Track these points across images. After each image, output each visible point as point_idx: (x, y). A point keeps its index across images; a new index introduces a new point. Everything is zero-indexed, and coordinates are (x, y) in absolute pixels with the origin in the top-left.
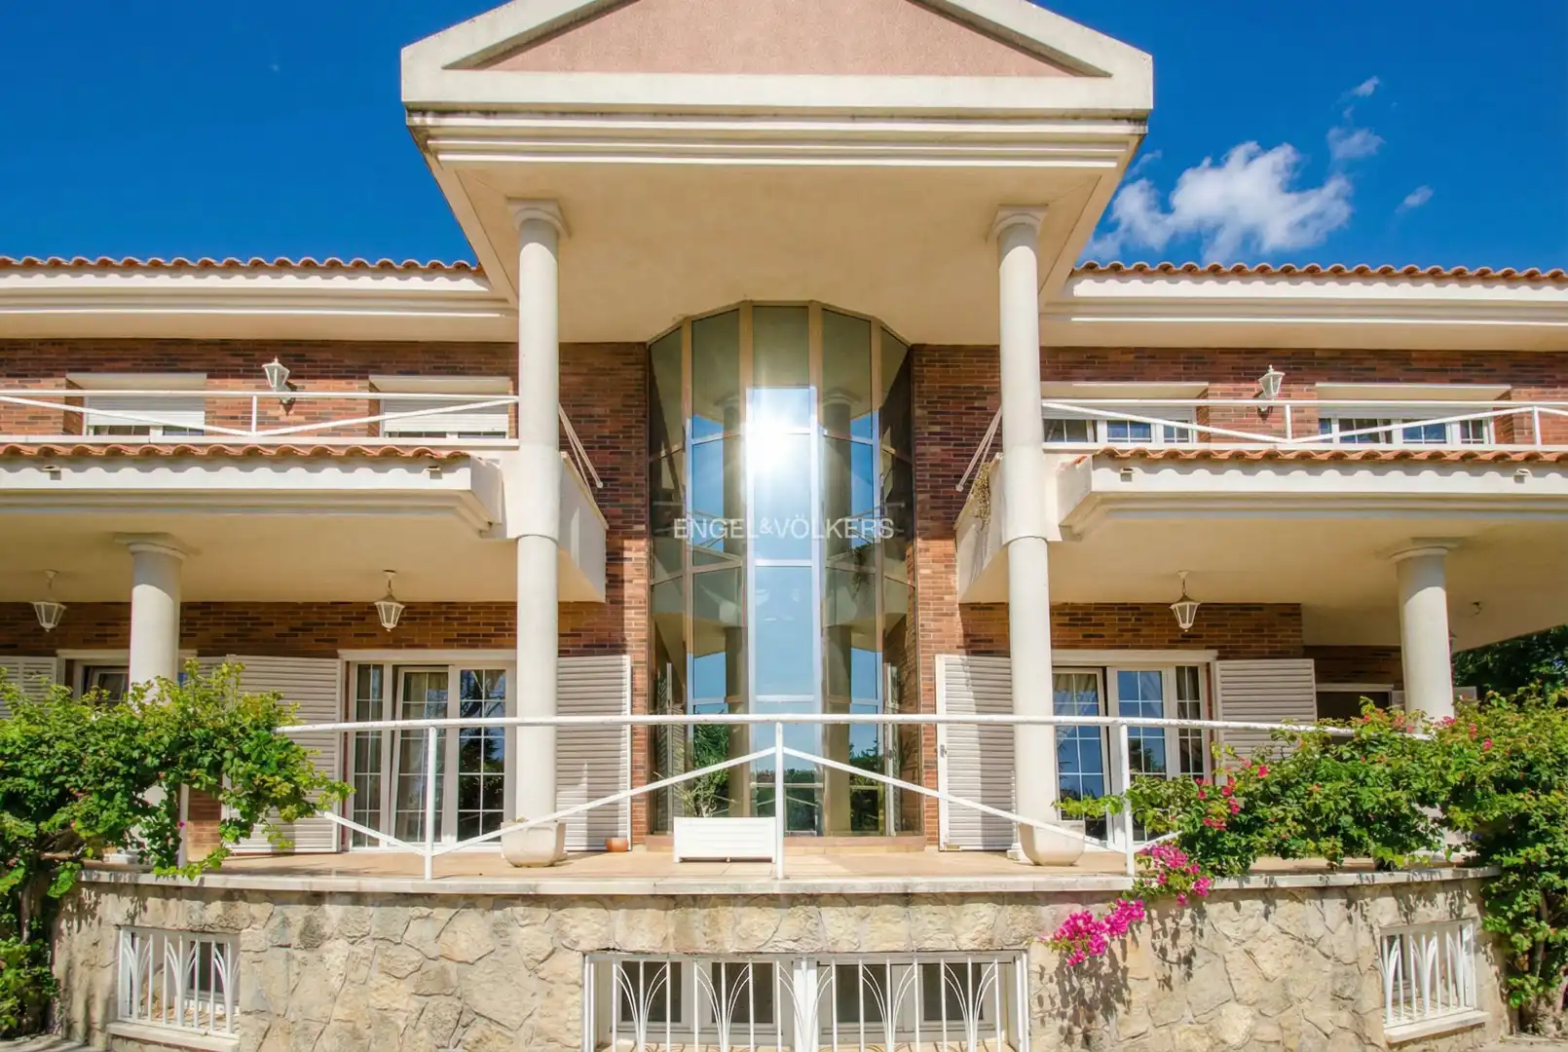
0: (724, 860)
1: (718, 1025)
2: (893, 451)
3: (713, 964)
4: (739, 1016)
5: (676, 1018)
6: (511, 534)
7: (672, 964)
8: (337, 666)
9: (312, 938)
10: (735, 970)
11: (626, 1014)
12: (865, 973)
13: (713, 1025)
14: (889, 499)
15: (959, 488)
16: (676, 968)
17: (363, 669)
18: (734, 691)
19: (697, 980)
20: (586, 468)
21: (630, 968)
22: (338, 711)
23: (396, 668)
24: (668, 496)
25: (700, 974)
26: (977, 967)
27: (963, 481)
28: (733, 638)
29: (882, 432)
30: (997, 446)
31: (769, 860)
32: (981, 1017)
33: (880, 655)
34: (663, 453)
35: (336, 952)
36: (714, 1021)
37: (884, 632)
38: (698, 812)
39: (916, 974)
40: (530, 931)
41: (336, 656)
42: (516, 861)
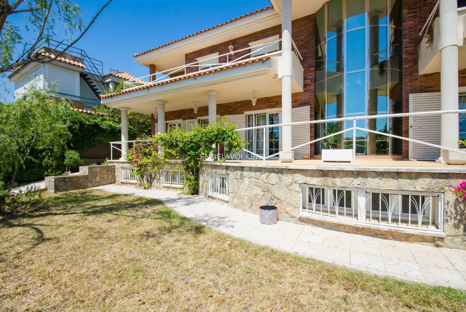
0: (336, 162)
1: (335, 206)
2: (394, 27)
3: (334, 190)
4: (341, 205)
5: (323, 203)
6: (280, 76)
7: (322, 189)
8: (244, 115)
9: (242, 177)
10: (340, 192)
11: (310, 201)
12: (382, 196)
13: (334, 206)
14: (392, 44)
15: (420, 34)
16: (323, 190)
17: (249, 116)
18: (339, 113)
19: (329, 194)
20: (298, 55)
21: (311, 189)
22: (244, 125)
23: (255, 115)
24: (320, 58)
25: (330, 192)
26: (423, 197)
27: (422, 31)
28: (339, 98)
29: (391, 20)
30: (437, 15)
31: (350, 162)
32: (424, 214)
33: (388, 97)
34: (319, 46)
35: (246, 181)
36: (334, 205)
37: (390, 89)
38: (329, 148)
39: (400, 198)
40: (287, 178)
41: (244, 114)
42: (283, 161)
